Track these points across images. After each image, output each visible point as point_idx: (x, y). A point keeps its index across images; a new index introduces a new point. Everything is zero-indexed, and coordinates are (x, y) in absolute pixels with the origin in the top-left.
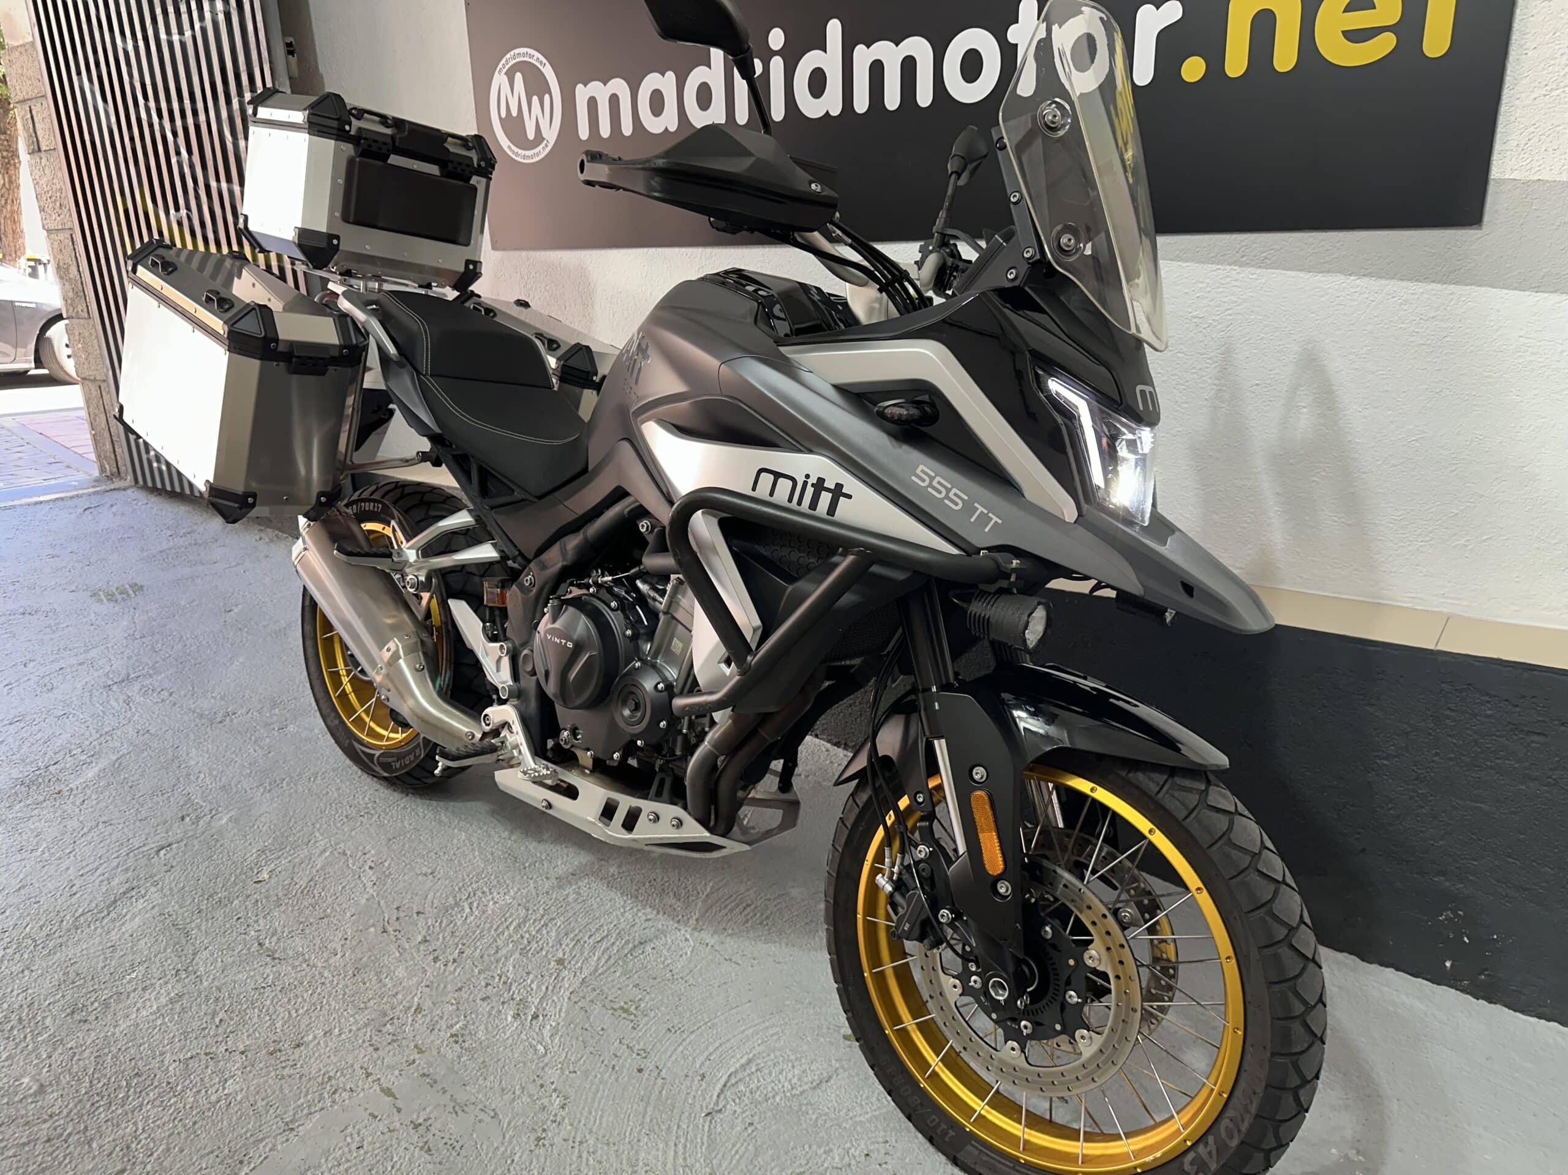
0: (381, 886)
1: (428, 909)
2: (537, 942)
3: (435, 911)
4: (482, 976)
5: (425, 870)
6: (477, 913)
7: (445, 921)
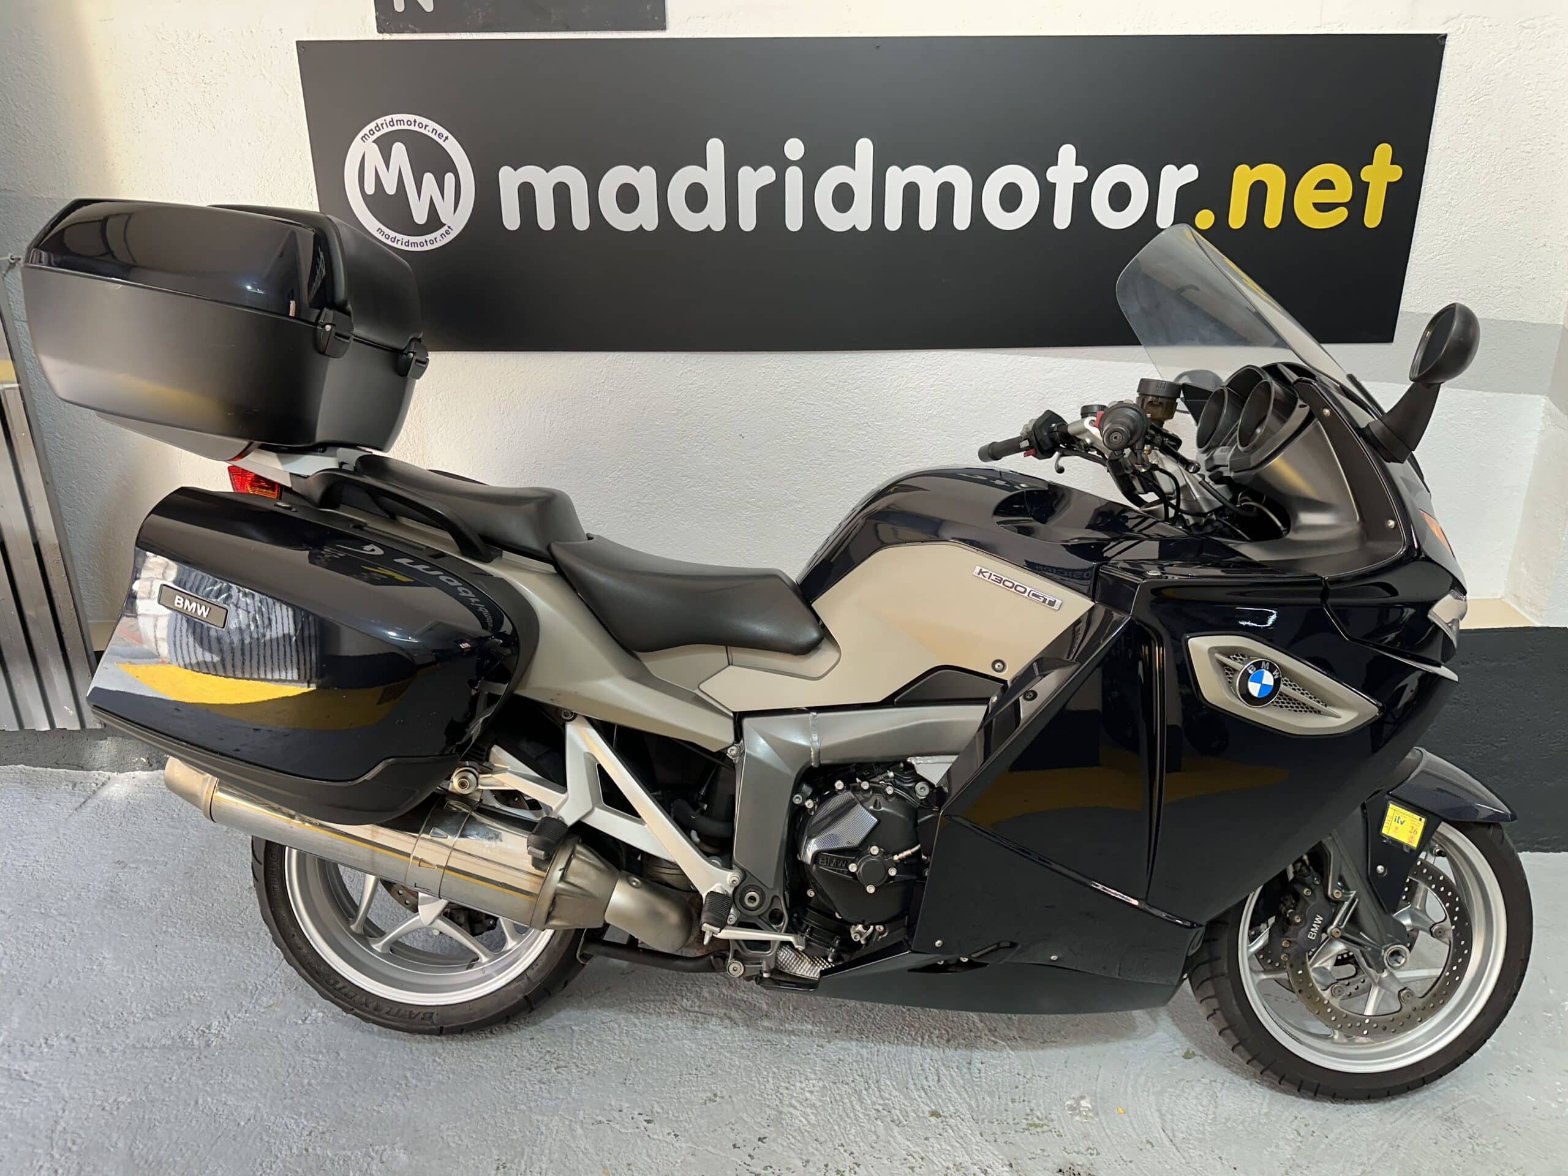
0: (686, 1134)
1: (763, 1132)
2: (894, 1108)
3: (771, 1129)
4: (897, 1164)
5: (705, 1096)
6: (808, 1110)
7: (794, 1134)
